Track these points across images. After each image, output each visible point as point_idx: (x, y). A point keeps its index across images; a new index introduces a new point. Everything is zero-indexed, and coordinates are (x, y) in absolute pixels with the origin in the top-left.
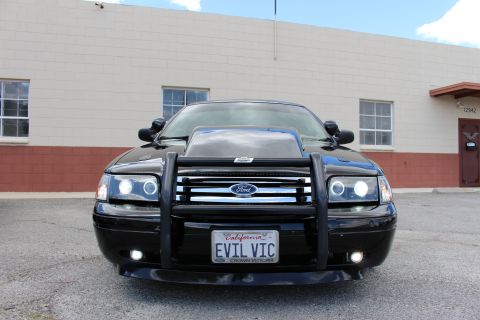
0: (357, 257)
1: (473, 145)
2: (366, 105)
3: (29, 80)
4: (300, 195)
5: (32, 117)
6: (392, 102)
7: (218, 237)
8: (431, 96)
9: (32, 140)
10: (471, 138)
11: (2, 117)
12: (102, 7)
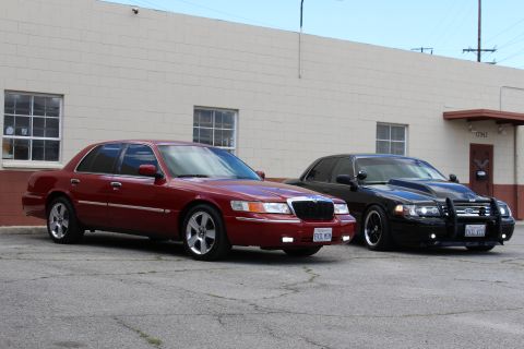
1: (483, 173)
2: (383, 129)
3: (62, 96)
4: (482, 213)
6: (407, 125)
7: (468, 226)
8: (445, 120)
10: (482, 166)
11: (32, 138)
12: (136, 12)
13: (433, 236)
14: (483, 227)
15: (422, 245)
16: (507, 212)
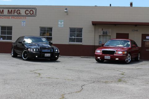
0: (56, 57)
4: (51, 51)
7: (45, 54)
13: (37, 57)
14: (50, 54)
15: (33, 58)
16: (58, 50)
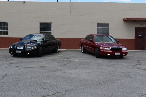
1: (141, 36)
3: (8, 22)
5: (9, 30)
6: (109, 23)
7: (17, 51)
8: (124, 21)
9: (9, 36)
10: (140, 34)
11: (2, 31)
12: (24, 3)
14: (20, 51)
